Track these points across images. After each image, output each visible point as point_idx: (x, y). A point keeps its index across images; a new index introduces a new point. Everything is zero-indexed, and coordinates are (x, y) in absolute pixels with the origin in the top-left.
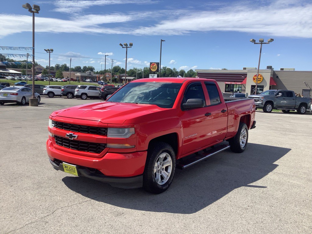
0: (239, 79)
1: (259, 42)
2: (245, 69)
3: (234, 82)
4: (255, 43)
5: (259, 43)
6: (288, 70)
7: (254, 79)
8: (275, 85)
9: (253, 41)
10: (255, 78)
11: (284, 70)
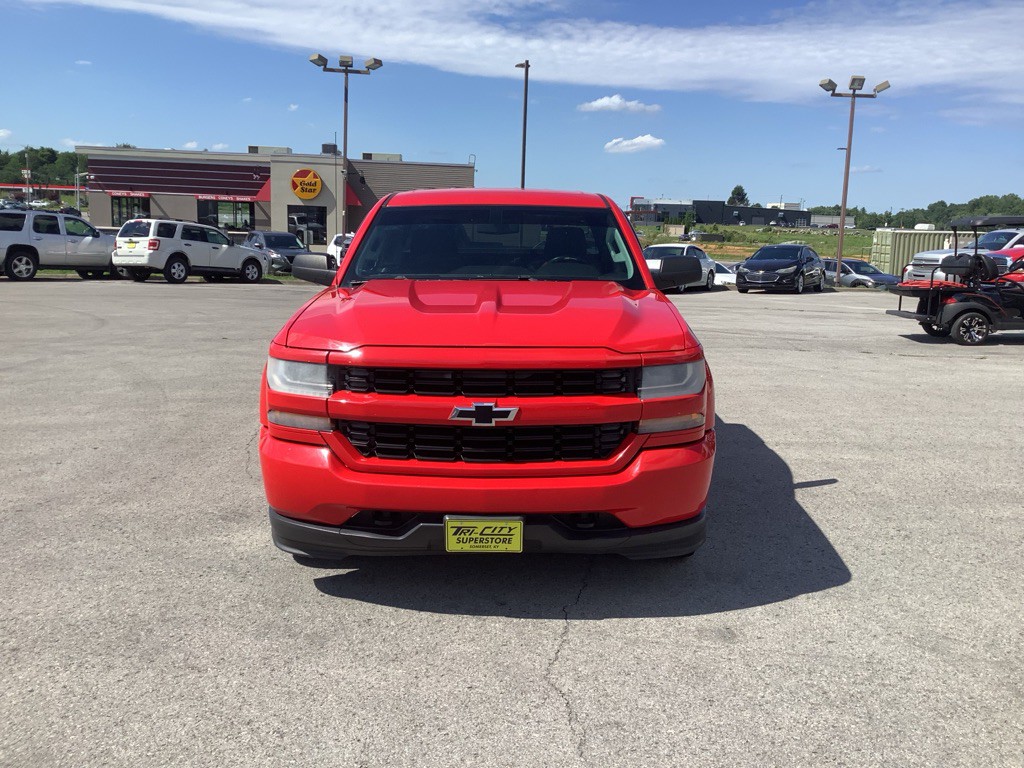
0: (243, 185)
1: (338, 67)
2: (253, 150)
3: (227, 193)
4: (326, 69)
5: (339, 71)
6: (385, 160)
7: (295, 186)
8: (360, 204)
9: (320, 62)
10: (298, 180)
11: (374, 159)
